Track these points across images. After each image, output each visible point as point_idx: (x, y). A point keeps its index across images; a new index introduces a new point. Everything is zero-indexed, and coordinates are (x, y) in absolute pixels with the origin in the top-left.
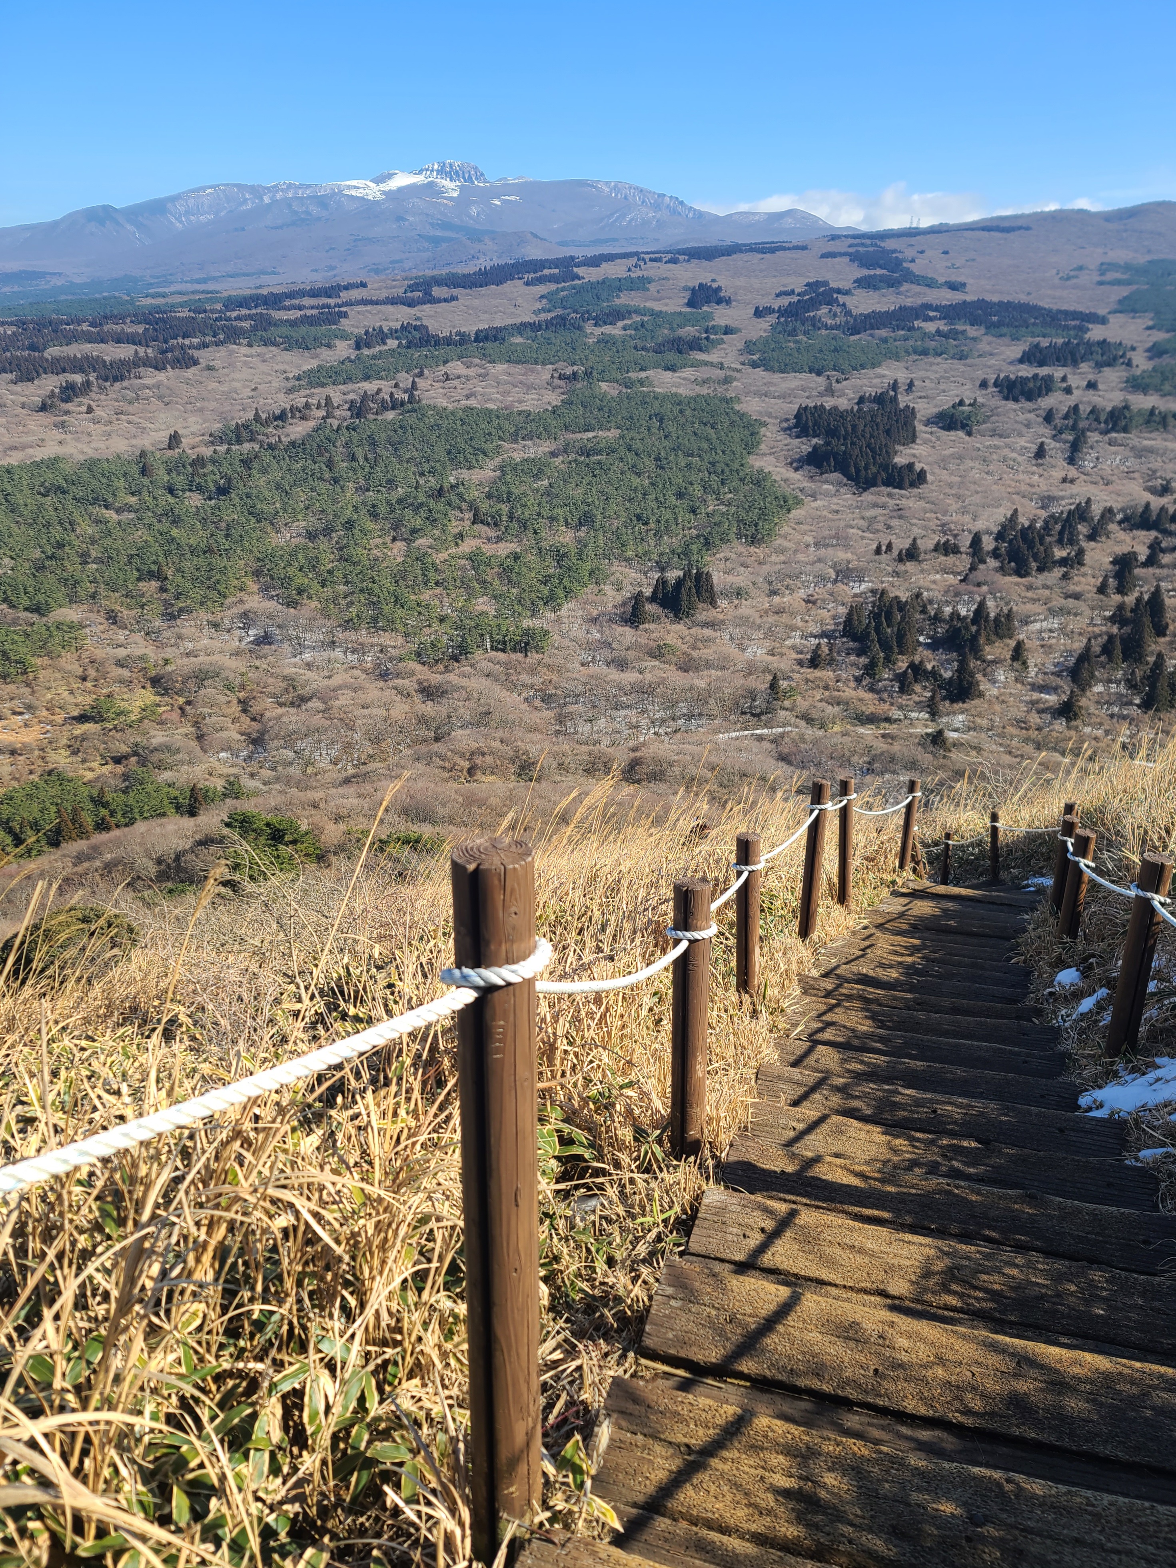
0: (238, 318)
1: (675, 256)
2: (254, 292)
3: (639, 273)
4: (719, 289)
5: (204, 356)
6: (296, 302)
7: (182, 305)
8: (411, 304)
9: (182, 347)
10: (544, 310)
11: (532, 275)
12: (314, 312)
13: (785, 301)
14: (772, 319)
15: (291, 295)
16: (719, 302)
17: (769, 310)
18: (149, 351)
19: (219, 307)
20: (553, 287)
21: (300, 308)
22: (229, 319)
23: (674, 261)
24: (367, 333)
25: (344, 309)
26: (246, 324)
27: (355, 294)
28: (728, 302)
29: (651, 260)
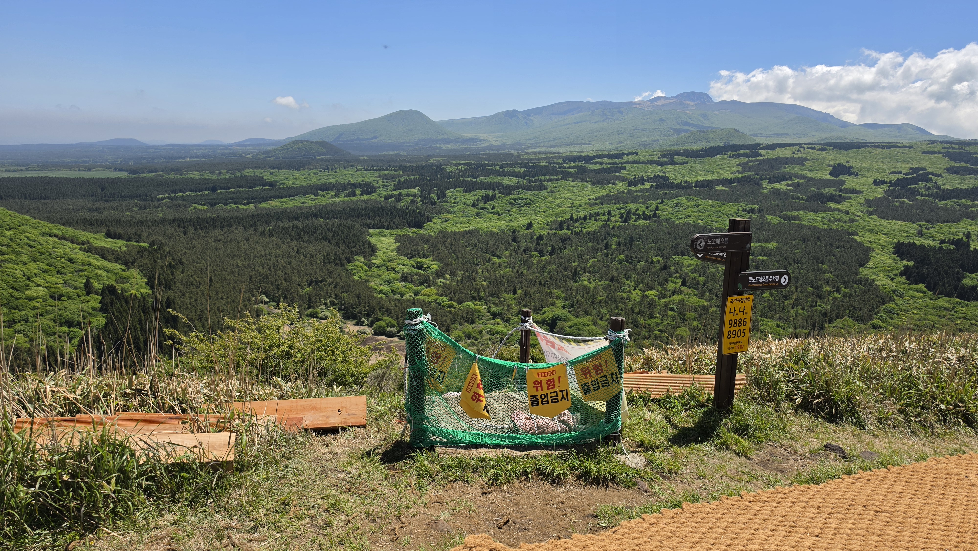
0: (569, 167)
1: (824, 146)
2: (578, 154)
3: (800, 155)
4: (851, 167)
5: (551, 185)
6: (600, 160)
7: (542, 159)
8: (661, 164)
9: (541, 180)
10: (738, 172)
11: (734, 153)
12: (609, 166)
13: (894, 177)
14: (885, 187)
15: (598, 157)
16: (850, 174)
17: (883, 182)
18: (525, 181)
19: (560, 161)
20: (745, 159)
21: (601, 163)
22: (565, 167)
23: (823, 150)
24: (635, 178)
25: (624, 165)
26: (572, 171)
27: (631, 158)
28: (857, 175)
29: (808, 148)
